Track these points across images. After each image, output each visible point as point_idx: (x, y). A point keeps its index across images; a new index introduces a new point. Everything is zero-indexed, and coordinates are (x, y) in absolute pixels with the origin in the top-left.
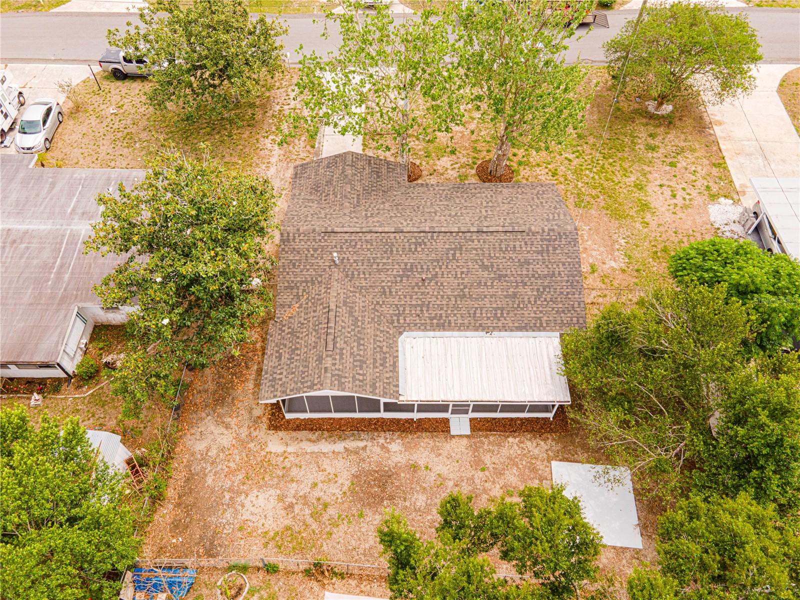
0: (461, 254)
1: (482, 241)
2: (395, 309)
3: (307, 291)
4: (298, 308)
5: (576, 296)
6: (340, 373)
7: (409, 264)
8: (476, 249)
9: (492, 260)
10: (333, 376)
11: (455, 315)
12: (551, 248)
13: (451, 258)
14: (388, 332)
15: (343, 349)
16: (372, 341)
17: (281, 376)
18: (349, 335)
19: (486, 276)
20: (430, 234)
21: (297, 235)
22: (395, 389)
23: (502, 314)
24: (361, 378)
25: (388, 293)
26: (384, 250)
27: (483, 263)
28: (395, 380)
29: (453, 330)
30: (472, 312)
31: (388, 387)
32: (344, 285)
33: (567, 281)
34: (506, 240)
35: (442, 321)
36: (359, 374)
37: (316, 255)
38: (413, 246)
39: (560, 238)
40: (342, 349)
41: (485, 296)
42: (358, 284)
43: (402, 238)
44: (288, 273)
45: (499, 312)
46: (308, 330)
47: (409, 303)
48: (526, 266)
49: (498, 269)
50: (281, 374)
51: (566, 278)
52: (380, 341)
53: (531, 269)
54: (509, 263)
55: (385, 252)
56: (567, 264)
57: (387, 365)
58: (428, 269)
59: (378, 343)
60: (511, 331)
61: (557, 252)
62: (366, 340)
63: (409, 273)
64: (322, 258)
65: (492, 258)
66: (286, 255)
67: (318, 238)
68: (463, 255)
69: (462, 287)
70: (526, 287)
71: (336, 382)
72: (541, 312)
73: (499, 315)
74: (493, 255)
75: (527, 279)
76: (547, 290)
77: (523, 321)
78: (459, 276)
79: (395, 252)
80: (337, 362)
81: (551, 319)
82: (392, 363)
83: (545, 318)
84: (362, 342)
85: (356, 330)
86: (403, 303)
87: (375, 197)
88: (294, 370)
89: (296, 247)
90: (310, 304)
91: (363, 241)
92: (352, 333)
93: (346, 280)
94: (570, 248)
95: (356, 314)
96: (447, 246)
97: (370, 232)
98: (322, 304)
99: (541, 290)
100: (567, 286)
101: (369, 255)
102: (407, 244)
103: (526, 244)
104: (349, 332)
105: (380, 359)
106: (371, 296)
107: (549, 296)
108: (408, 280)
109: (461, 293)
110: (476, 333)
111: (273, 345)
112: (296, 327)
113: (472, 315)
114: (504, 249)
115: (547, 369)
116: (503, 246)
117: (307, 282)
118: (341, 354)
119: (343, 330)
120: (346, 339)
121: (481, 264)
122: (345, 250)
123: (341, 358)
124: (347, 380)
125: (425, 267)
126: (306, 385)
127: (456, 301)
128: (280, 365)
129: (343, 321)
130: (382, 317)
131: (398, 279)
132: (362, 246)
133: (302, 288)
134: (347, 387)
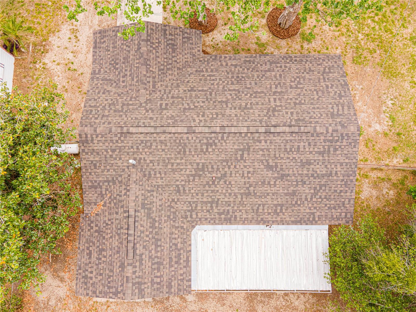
0: (249, 154)
1: (268, 142)
2: (189, 205)
3: (110, 190)
4: (103, 206)
5: (348, 194)
6: (140, 280)
7: (201, 164)
8: (262, 150)
9: (276, 161)
10: (134, 284)
11: (240, 211)
12: (332, 149)
13: (239, 158)
14: (182, 227)
15: (143, 254)
16: (168, 240)
17: (91, 275)
18: (147, 239)
19: (270, 175)
20: (220, 135)
21: (94, 136)
22: (187, 284)
23: (281, 209)
24: (158, 280)
25: (182, 191)
26: (178, 150)
27: (268, 163)
28: (188, 275)
29: (238, 224)
30: (255, 208)
31: (181, 283)
32: (142, 185)
33: (342, 180)
34: (291, 141)
35: (229, 216)
36: (157, 277)
37: (114, 156)
38: (204, 147)
39: (342, 139)
40: (141, 255)
41: (268, 194)
42: (155, 184)
43: (194, 138)
44: (90, 174)
45: (279, 208)
46: (112, 232)
47: (200, 200)
48: (307, 166)
49: (282, 169)
50: (91, 272)
51: (341, 178)
52: (175, 239)
53: (311, 169)
54: (292, 164)
55: (179, 153)
56: (344, 164)
57: (182, 261)
58: (218, 169)
59: (174, 241)
60: (288, 224)
61: (338, 152)
62: (163, 240)
63: (201, 173)
64: (120, 159)
65: (277, 158)
66: (87, 156)
67: (115, 139)
68: (251, 155)
69: (248, 186)
70: (305, 186)
71: (137, 291)
72: (315, 208)
73: (278, 211)
74: (277, 156)
75: (307, 178)
76: (323, 188)
77: (298, 216)
78: (246, 175)
79: (188, 153)
80: (137, 269)
81: (323, 214)
82: (185, 259)
83: (318, 213)
84: (159, 243)
85: (154, 232)
86: (195, 200)
87: (170, 77)
88: (102, 272)
89: (95, 148)
90: (113, 205)
91: (158, 141)
92: (150, 236)
93: (144, 179)
94: (350, 149)
95: (153, 215)
96: (236, 147)
97: (164, 132)
98: (122, 207)
99: (318, 188)
100: (341, 185)
101: (164, 156)
102: (199, 145)
103: (309, 144)
104: (147, 236)
105: (175, 257)
106: (167, 194)
107: (324, 194)
108: (200, 179)
109: (247, 191)
110: (257, 226)
111: (84, 241)
112: (102, 227)
113: (255, 211)
114: (288, 150)
115: (315, 260)
116: (288, 147)
117: (108, 181)
118: (141, 260)
119: (142, 235)
120: (145, 244)
121: (266, 164)
122: (141, 150)
123: (141, 264)
124: (146, 286)
125: (215, 167)
126: (111, 290)
127: (242, 198)
128: (90, 263)
129: (142, 226)
130: (177, 213)
131: (191, 178)
132: (157, 146)
133: (105, 187)
134: (146, 294)
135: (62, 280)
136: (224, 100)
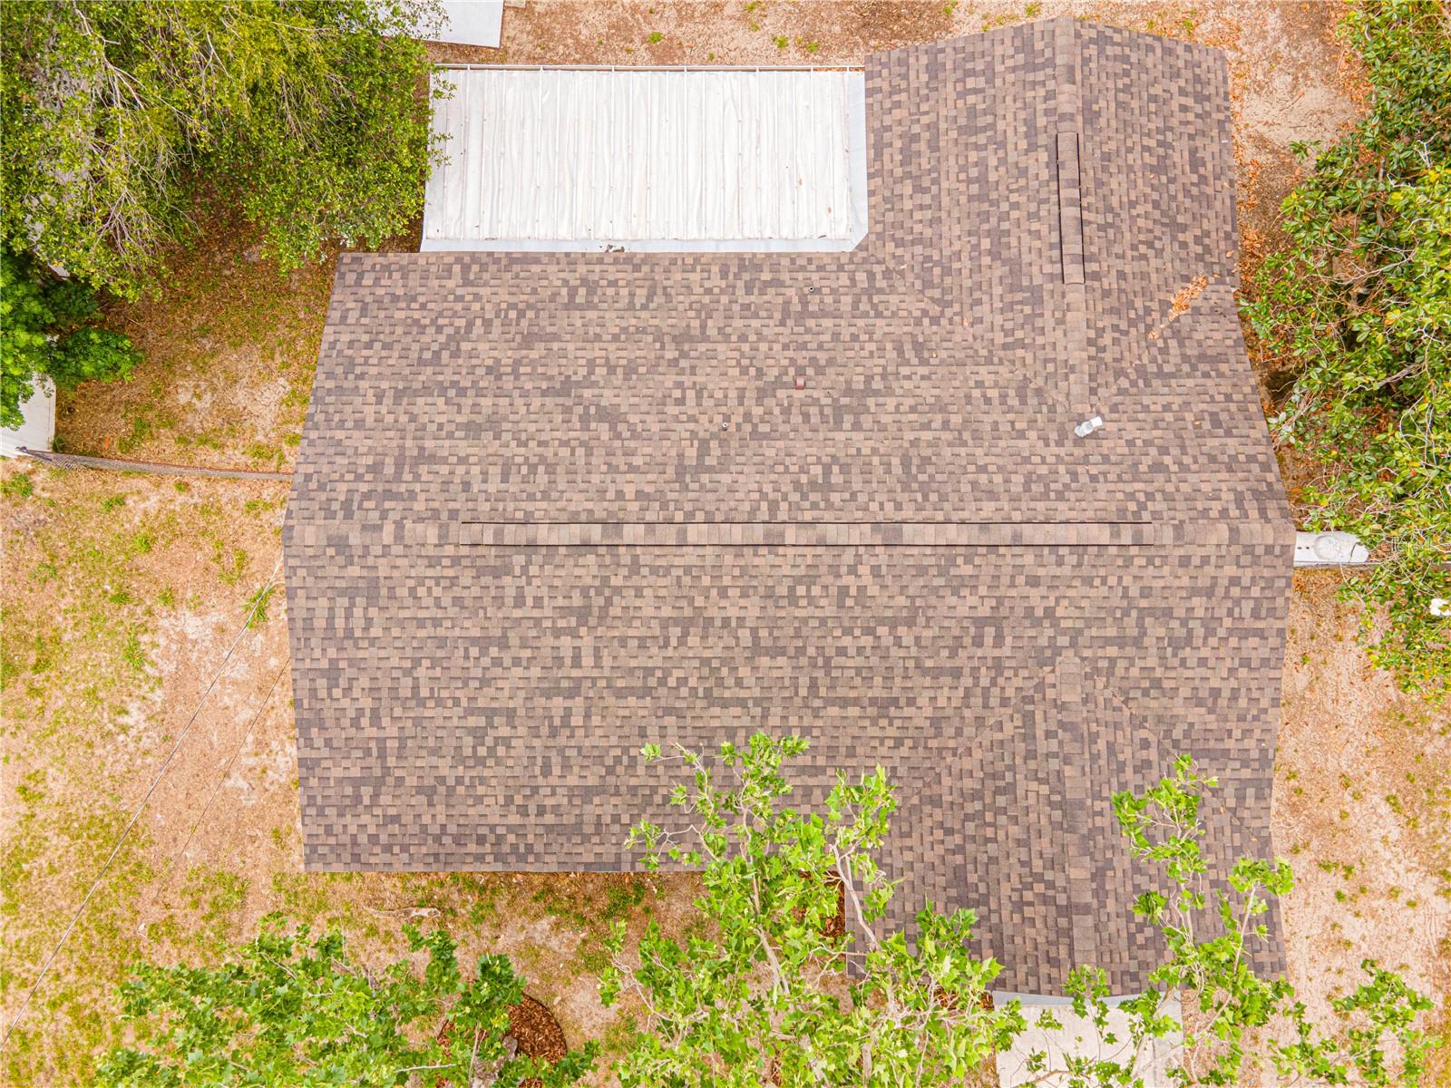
0: (681, 456)
1: (611, 495)
2: (881, 308)
3: (1154, 351)
4: (1170, 305)
5: (345, 338)
6: (1030, 77)
7: (847, 426)
8: (632, 469)
9: (585, 436)
10: (1051, 63)
11: (709, 291)
12: (389, 470)
13: (714, 444)
14: (900, 243)
15: (1027, 152)
16: (945, 200)
17: (1183, 100)
18: (1014, 197)
19: (607, 392)
20: (782, 516)
21: (1234, 512)
22: (877, 82)
23: (573, 293)
24: (971, 83)
25: (908, 347)
26: (931, 469)
27: (613, 428)
28: (876, 107)
29: (715, 257)
30: (659, 299)
31: (896, 81)
32: (1046, 361)
33: (361, 377)
34: (531, 498)
35: (746, 276)
36: (976, 91)
37: (1153, 451)
38: (837, 478)
39: (349, 501)
40: (1032, 147)
41: (616, 338)
42: (1001, 369)
43: (874, 506)
44: (1228, 398)
45: (580, 299)
46: (1133, 219)
47: (843, 322)
48: (479, 419)
49: (567, 410)
50: (1184, 109)
51: (363, 384)
52: (921, 207)
53: (466, 410)
54: (532, 428)
55: (926, 461)
56: (350, 424)
57: (898, 144)
58: (786, 411)
59: (927, 199)
60: (553, 254)
61: (370, 460)
62: (963, 199)
63: (845, 401)
64: (1131, 443)
65: (582, 444)
66: (1251, 450)
67: (1159, 505)
68: (673, 453)
69: (683, 363)
70: (490, 362)
71: (1039, 46)
72: (460, 299)
73: (582, 291)
74: (580, 452)
75: (482, 384)
76: (427, 355)
77: (517, 277)
78: (691, 394)
79: (895, 461)
80: (1041, 107)
81: (436, 283)
82: (887, 151)
83: (450, 284)
84: (974, 189)
85: (994, 220)
86: (861, 323)
88: (1153, 107)
89: (1224, 475)
90: (1139, 303)
91: (1004, 497)
92: (1005, 207)
93: (1040, 382)
94: (326, 469)
95: (1000, 270)
96: (726, 479)
97: (985, 524)
98: (1106, 294)
99: (445, 355)
100: (366, 363)
101: (979, 452)
102: (856, 486)
103: (466, 486)
104: (1015, 206)
105: (919, 154)
106: (957, 338)
107: (425, 339)
108: (849, 382)
109: (686, 347)
110: (651, 249)
111: (1218, 204)
112: (1166, 239)
113: (659, 291)
114: (541, 469)
115: (474, 151)
116: (542, 478)
117: (1160, 374)
118: (1031, 132)
119: (1033, 207)
120: (1022, 182)
121: (621, 427)
122: (1062, 469)
123: (1030, 124)
124: (1010, 63)
125: (796, 419)
126: (1118, 50)
127: (703, 327)
128: (1191, 137)
129: (1037, 235)
130: (918, 284)
131: (877, 384)
132: (1007, 481)
133: (1172, 360)
134: (1008, 41)
135: (1262, 143)
136: (765, 661)
